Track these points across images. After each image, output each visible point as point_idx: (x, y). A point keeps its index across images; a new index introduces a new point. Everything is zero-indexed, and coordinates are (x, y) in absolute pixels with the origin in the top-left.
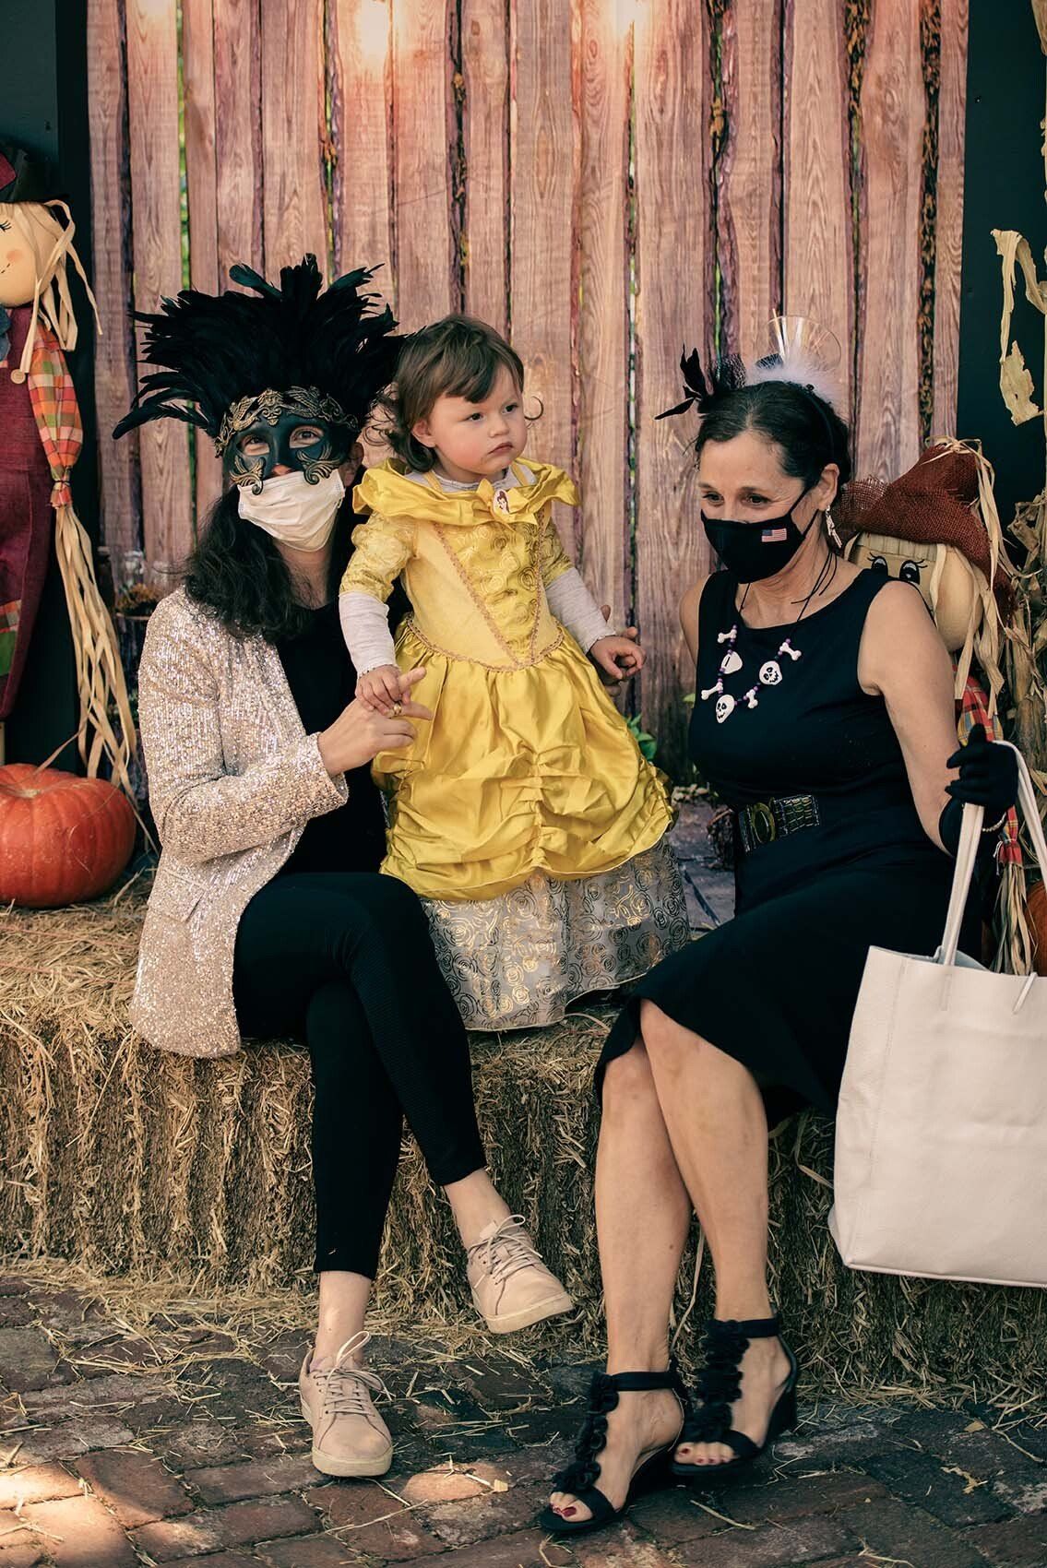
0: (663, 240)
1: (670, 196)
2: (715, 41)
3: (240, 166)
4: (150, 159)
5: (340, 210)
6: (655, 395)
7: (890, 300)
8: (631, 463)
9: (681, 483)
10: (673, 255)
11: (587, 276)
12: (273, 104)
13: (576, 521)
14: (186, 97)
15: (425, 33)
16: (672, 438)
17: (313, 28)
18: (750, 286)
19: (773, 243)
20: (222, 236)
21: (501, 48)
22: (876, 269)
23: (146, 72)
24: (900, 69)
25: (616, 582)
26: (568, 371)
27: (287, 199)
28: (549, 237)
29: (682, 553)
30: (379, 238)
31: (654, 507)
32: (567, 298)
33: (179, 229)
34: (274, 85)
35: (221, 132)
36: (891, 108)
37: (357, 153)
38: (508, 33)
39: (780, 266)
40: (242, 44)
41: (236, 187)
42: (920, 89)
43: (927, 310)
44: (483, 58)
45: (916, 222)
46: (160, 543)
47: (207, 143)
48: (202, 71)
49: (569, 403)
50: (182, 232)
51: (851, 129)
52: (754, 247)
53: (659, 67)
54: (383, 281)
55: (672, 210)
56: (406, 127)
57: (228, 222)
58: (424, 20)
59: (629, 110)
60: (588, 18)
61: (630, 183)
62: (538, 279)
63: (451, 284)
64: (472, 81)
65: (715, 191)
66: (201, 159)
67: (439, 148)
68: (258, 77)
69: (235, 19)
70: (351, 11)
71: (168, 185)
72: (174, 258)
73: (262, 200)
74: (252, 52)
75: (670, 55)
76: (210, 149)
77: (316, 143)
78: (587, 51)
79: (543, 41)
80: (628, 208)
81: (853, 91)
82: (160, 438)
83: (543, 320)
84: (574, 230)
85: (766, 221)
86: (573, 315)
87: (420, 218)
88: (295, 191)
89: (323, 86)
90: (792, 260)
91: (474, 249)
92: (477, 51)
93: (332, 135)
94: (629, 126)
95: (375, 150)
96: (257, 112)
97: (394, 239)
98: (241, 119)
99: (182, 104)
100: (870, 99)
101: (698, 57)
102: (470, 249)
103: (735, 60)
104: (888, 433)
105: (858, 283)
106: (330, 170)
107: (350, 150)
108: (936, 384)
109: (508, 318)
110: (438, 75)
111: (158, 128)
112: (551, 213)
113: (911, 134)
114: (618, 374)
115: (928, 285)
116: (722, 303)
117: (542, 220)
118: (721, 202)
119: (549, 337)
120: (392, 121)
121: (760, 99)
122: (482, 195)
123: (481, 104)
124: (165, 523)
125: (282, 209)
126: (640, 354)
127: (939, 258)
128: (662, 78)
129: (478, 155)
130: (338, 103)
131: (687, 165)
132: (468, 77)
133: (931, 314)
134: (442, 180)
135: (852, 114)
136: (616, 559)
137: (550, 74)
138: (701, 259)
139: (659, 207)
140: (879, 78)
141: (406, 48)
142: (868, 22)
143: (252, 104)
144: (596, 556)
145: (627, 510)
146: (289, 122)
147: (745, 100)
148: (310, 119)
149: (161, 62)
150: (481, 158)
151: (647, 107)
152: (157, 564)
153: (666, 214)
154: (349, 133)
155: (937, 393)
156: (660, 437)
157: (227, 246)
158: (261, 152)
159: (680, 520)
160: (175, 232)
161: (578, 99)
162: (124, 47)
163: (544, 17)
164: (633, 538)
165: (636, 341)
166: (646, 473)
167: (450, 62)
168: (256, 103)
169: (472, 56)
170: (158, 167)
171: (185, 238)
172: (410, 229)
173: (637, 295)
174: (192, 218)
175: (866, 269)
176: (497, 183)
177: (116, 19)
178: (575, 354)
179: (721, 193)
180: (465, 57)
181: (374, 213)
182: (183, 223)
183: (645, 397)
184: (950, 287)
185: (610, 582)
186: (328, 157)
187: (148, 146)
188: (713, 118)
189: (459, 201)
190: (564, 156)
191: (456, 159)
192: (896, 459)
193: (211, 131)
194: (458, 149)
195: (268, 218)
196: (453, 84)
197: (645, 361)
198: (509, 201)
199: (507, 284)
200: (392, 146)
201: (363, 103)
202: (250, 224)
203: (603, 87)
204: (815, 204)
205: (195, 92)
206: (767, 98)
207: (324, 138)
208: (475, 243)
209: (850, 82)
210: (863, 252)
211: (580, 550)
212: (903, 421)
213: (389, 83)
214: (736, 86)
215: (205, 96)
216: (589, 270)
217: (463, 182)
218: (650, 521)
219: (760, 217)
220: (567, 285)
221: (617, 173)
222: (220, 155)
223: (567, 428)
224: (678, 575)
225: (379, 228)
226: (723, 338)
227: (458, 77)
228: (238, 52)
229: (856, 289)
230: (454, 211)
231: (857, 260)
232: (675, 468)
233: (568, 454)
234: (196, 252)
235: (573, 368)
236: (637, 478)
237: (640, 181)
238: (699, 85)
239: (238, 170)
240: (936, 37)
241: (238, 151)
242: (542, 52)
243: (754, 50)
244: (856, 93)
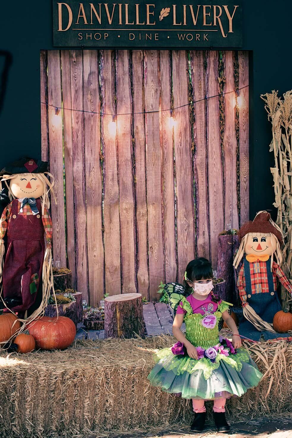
0: (182, 175)
1: (183, 164)
2: (192, 129)
3: (79, 162)
4: (55, 161)
5: (105, 171)
6: (181, 209)
7: (231, 184)
8: (176, 225)
9: (187, 229)
10: (184, 177)
11: (165, 183)
12: (87, 147)
13: (163, 240)
14: (65, 146)
15: (125, 129)
16: (185, 219)
17: (98, 128)
18: (201, 183)
19: (206, 173)
20: (74, 179)
21: (143, 132)
22: (227, 178)
23: (54, 140)
24: (231, 134)
25: (173, 253)
26: (161, 205)
27: (91, 169)
28: (156, 175)
29: (187, 245)
30: (114, 177)
31: (181, 235)
32: (160, 188)
33: (63, 178)
34: (88, 142)
35: (74, 154)
36: (230, 143)
37: (109, 158)
38: (145, 129)
39: (207, 178)
40: (79, 132)
41: (78, 167)
42: (235, 139)
43: (238, 186)
44: (139, 134)
45: (235, 167)
46: (57, 256)
47: (70, 157)
48: (69, 139)
49: (161, 213)
50: (64, 179)
51: (222, 148)
52: (202, 174)
53: (180, 136)
54: (116, 187)
55: (183, 167)
56: (120, 151)
57: (76, 176)
58: (125, 126)
59: (173, 145)
60: (164, 125)
61: (174, 162)
62: (153, 184)
63: (132, 187)
64: (136, 140)
65: (193, 162)
66: (69, 160)
67: (129, 155)
68: (84, 141)
69: (78, 127)
70: (107, 124)
71: (60, 167)
72: (61, 185)
73: (85, 170)
74: (82, 134)
75: (182, 133)
76: (71, 158)
77: (98, 156)
78: (163, 132)
79: (153, 130)
80: (174, 167)
81: (222, 139)
82: (57, 230)
83: (155, 194)
84: (161, 173)
85: (204, 169)
86: (161, 193)
87: (125, 172)
88: (93, 167)
89: (100, 142)
90: (210, 177)
91: (138, 179)
92: (138, 133)
93: (103, 153)
94: (173, 149)
95: (113, 157)
96: (83, 149)
97: (118, 177)
98: (79, 151)
99: (64, 148)
100: (225, 141)
101: (188, 133)
102: (137, 179)
103: (196, 134)
104: (231, 213)
105: (224, 181)
106: (102, 162)
107: (107, 157)
108: (241, 201)
109: (146, 194)
110: (128, 139)
111: (57, 153)
112: (156, 169)
113: (233, 148)
114: (172, 205)
115: (238, 180)
116: (195, 187)
117: (154, 171)
118: (194, 165)
119: (156, 198)
120: (117, 150)
121: (202, 142)
122: (140, 166)
123: (139, 145)
124: (59, 251)
125: (90, 172)
126: (177, 200)
127: (241, 174)
128: (180, 138)
129: (138, 157)
130: (104, 146)
131: (187, 158)
132: (135, 139)
133: (239, 187)
134: (130, 163)
135: (222, 144)
136: (173, 248)
137: (155, 138)
138: (190, 178)
139: (181, 167)
140: (227, 137)
141: (120, 133)
142: (224, 125)
143: (82, 147)
144: (168, 247)
145: (175, 236)
146: (92, 151)
147: (199, 142)
148: (97, 150)
149: (58, 137)
150: (139, 157)
151: (177, 144)
152: (57, 262)
153: (182, 168)
154: (107, 153)
155: (241, 204)
156: (182, 219)
157: (76, 181)
158: (84, 158)
159: (187, 237)
160: (62, 179)
161: (162, 143)
162: (48, 134)
163: (153, 125)
164: (177, 243)
165: (176, 197)
166: (179, 227)
167: (131, 136)
168: (83, 147)
169: (136, 134)
170: (57, 163)
171: (64, 180)
172: (122, 175)
173: (176, 187)
174: (66, 174)
175: (225, 178)
176: (143, 163)
177: (46, 127)
178: (162, 201)
179: (194, 163)
180: (135, 134)
181: (113, 172)
182: (64, 176)
183: (179, 210)
184: (243, 180)
185: (172, 253)
186: (102, 159)
187: (55, 158)
188: (192, 146)
189: (134, 168)
190: (159, 156)
191: (133, 158)
192: (232, 219)
193: (71, 154)
194: (133, 156)
195: (86, 174)
196: (132, 141)
197: (178, 202)
198: (146, 167)
199: (146, 186)
200: (117, 156)
201: (110, 146)
202: (82, 176)
203: (167, 140)
204: (214, 164)
205: (67, 144)
206: (204, 142)
207: (100, 154)
208: (138, 177)
209: (221, 137)
210: (225, 174)
211: (164, 247)
212: (234, 210)
213: (116, 141)
214: (197, 139)
215: (70, 145)
216: (165, 182)
217: (135, 163)
218: (180, 238)
219: (203, 168)
220: (160, 186)
221: (171, 160)
222: (74, 160)
223: (161, 218)
224: (187, 250)
225: (114, 175)
226: (196, 195)
227: (133, 139)
228: (78, 134)
229: (224, 182)
230: (133, 170)
231: (223, 176)
232: (186, 225)
233: (161, 224)
234: (67, 183)
235: (162, 205)
236: (177, 229)
237: (176, 161)
238: (189, 139)
239: (78, 163)
240: (238, 127)
241: (79, 158)
242: (153, 133)
243: (201, 131)
244: (222, 140)
